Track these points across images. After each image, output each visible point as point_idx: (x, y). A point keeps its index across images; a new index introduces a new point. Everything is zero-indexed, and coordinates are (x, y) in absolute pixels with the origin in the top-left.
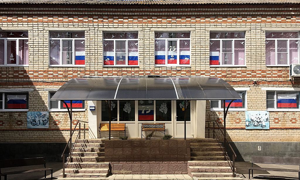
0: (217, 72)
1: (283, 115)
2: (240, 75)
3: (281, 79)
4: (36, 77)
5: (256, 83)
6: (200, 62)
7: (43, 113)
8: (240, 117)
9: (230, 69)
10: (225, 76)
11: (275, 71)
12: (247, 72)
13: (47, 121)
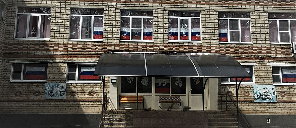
0: (226, 48)
1: (288, 89)
2: (247, 52)
3: (284, 56)
4: (57, 50)
5: (262, 59)
6: (210, 39)
7: (61, 84)
8: (248, 90)
9: (238, 46)
10: (233, 52)
11: (278, 48)
12: (253, 49)
13: (64, 92)
